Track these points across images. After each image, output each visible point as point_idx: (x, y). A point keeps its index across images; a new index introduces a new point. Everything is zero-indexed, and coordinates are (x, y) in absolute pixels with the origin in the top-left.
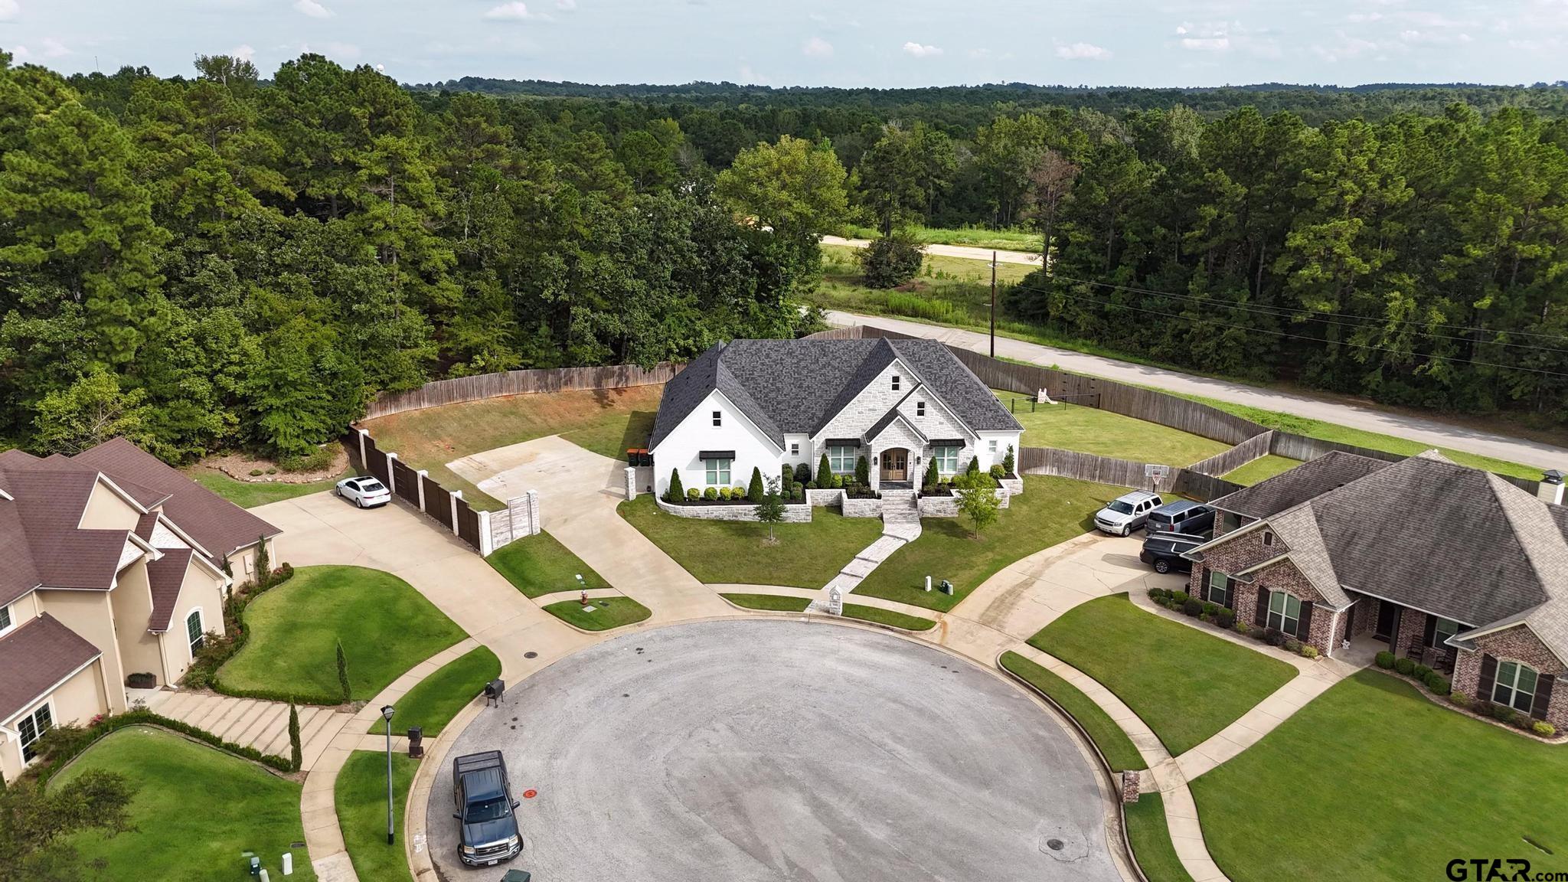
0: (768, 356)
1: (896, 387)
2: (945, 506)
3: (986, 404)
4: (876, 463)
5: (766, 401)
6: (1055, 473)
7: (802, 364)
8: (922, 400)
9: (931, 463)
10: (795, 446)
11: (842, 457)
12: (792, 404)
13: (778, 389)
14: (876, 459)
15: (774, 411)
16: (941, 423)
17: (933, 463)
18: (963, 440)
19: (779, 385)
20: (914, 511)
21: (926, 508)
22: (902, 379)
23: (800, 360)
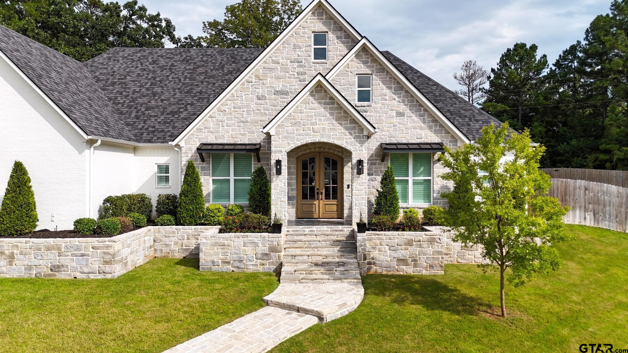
0: (154, 62)
1: (320, 54)
2: (414, 250)
3: (468, 114)
4: (279, 172)
5: (131, 107)
6: (589, 222)
7: (200, 70)
8: (364, 70)
9: (384, 179)
10: (164, 169)
11: (232, 178)
12: (169, 109)
13: (154, 94)
14: (278, 162)
15: (137, 117)
16: (400, 114)
17: (387, 180)
18: (440, 144)
19: (158, 90)
20: (351, 260)
21: (375, 254)
22: (331, 36)
23: (199, 67)
